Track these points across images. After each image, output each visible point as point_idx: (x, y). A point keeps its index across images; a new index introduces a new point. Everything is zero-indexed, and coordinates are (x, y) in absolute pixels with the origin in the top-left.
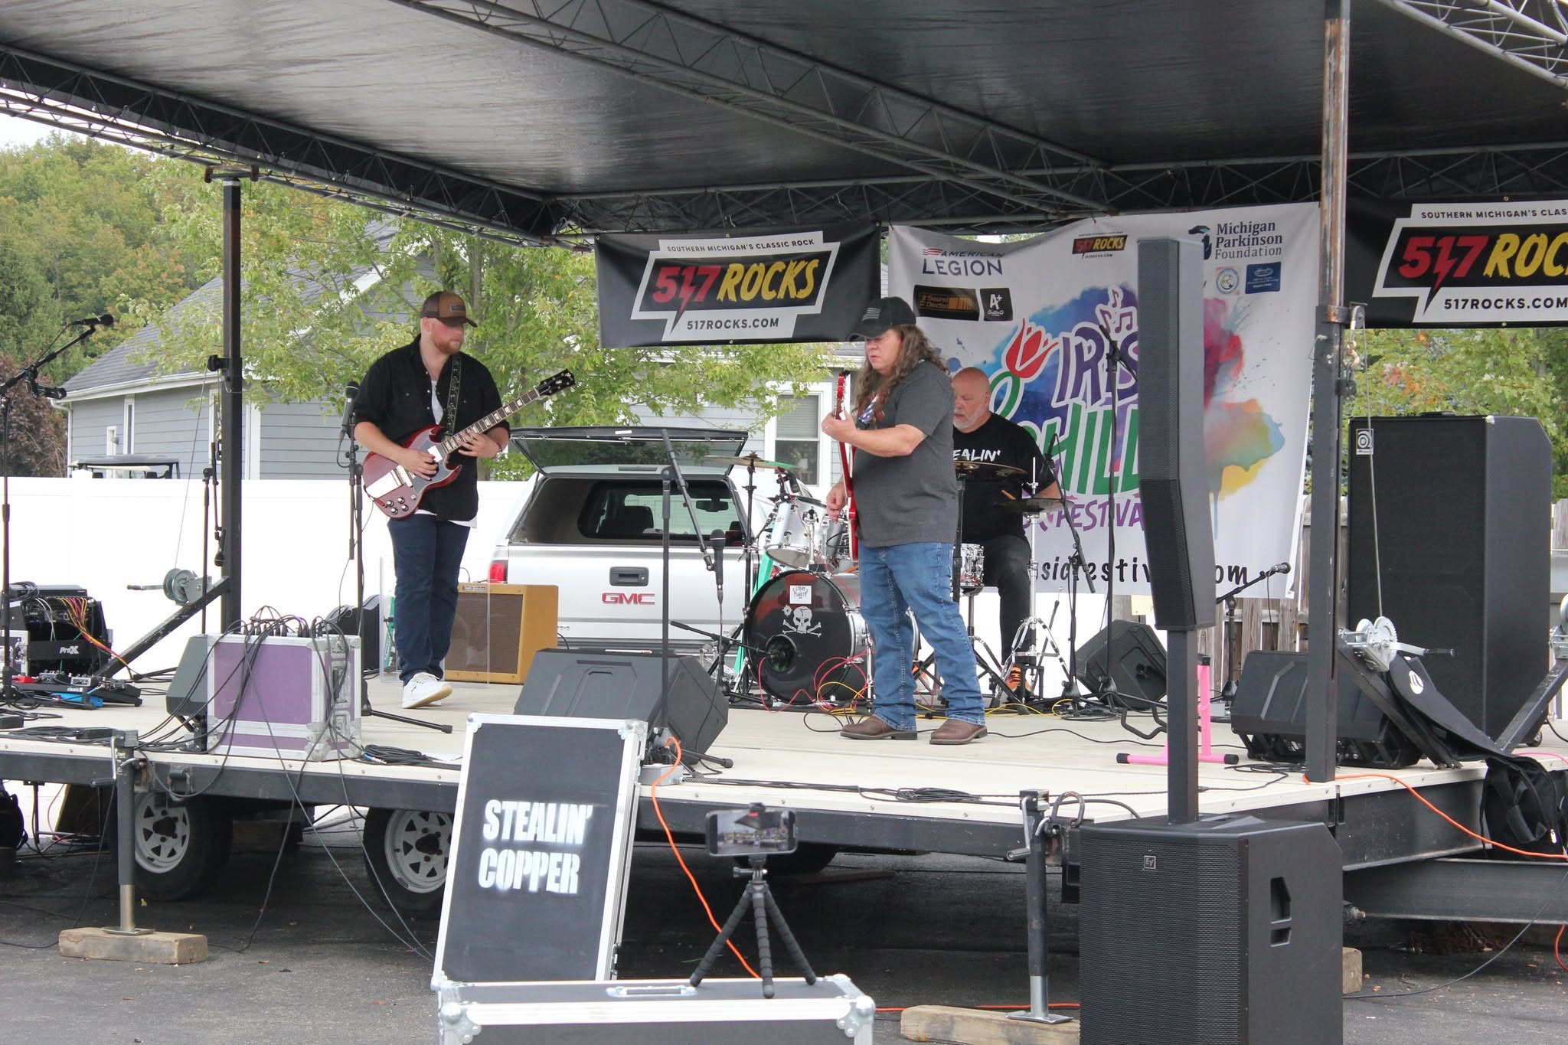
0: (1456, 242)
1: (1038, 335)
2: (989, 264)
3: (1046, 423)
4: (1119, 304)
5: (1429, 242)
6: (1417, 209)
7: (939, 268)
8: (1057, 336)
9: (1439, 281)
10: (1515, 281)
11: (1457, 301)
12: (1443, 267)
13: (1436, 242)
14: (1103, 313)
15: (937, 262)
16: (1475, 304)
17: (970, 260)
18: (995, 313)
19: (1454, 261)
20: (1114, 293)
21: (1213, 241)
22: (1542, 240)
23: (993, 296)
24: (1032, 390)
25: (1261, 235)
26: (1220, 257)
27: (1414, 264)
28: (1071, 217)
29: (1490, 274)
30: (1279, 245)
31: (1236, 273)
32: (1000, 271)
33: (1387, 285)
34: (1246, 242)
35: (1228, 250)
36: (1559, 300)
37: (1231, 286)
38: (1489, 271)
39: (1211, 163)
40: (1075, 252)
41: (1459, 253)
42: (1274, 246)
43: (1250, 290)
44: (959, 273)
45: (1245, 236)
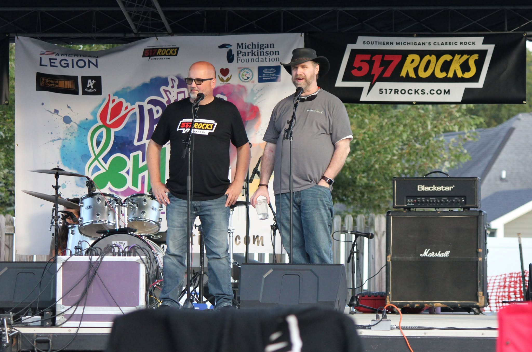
0: (383, 57)
1: (120, 104)
2: (90, 62)
3: (132, 155)
4: (176, 86)
5: (367, 57)
6: (361, 39)
7: (51, 63)
8: (134, 104)
9: (375, 78)
10: (418, 79)
11: (386, 90)
12: (377, 70)
13: (371, 58)
14: (166, 91)
15: (50, 59)
16: (396, 91)
17: (76, 59)
18: (90, 91)
19: (382, 68)
20: (172, 80)
21: (234, 52)
22: (433, 58)
23: (90, 81)
24: (119, 135)
25: (265, 50)
26: (240, 62)
27: (360, 69)
28: (141, 36)
29: (404, 76)
30: (277, 56)
31: (251, 71)
32: (96, 66)
33: (344, 79)
34: (256, 54)
35: (245, 58)
36: (445, 91)
37: (248, 78)
38: (403, 74)
39: (224, 9)
40: (144, 56)
41: (385, 64)
42: (274, 56)
43: (260, 80)
44: (68, 66)
45: (255, 50)
